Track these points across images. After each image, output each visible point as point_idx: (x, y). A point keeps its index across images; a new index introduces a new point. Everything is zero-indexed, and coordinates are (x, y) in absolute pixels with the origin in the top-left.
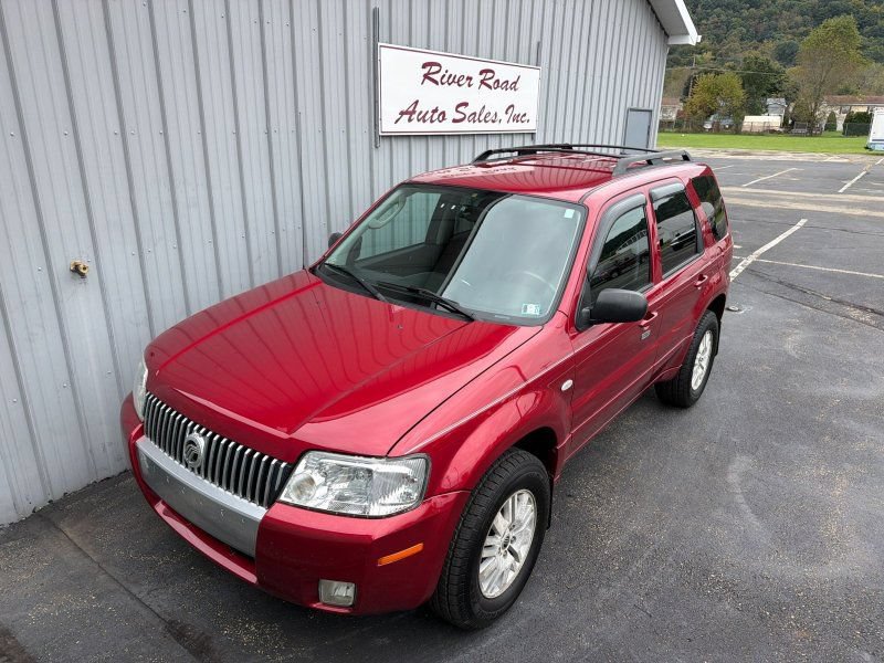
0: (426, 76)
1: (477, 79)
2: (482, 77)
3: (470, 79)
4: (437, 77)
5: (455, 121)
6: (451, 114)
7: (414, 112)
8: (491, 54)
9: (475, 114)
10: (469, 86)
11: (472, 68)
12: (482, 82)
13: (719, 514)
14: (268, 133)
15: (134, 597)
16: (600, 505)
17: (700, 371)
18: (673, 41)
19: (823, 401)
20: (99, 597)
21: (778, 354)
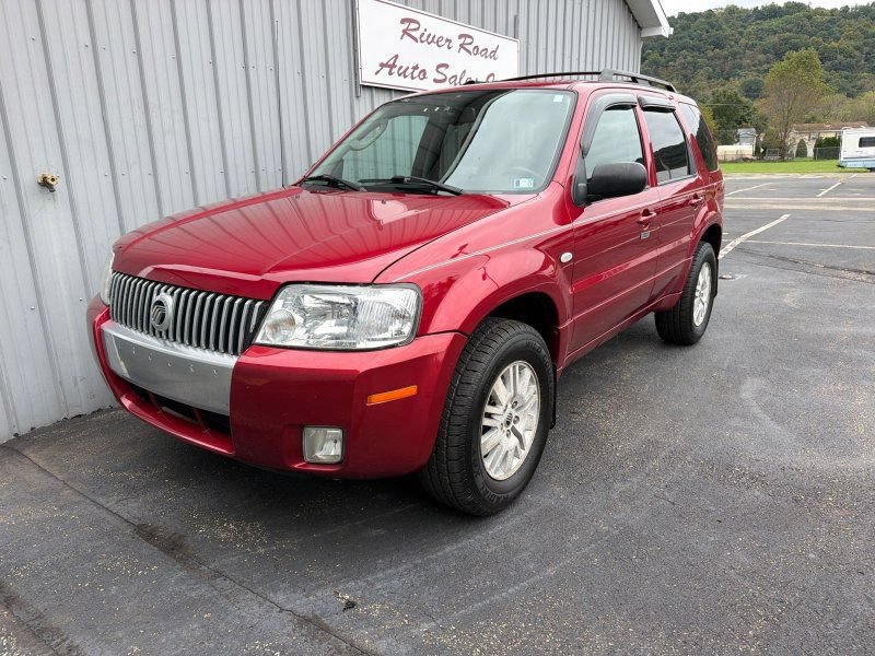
0: (405, 32)
1: (456, 43)
2: (461, 41)
3: (449, 41)
4: (417, 34)
5: (436, 81)
6: (432, 74)
7: (394, 66)
8: (469, 20)
9: (455, 76)
10: (449, 48)
11: (451, 30)
12: (462, 46)
13: (736, 422)
14: (246, 67)
15: (101, 506)
16: (607, 419)
17: (701, 305)
18: (647, 33)
19: (830, 338)
20: (61, 508)
21: (778, 306)
